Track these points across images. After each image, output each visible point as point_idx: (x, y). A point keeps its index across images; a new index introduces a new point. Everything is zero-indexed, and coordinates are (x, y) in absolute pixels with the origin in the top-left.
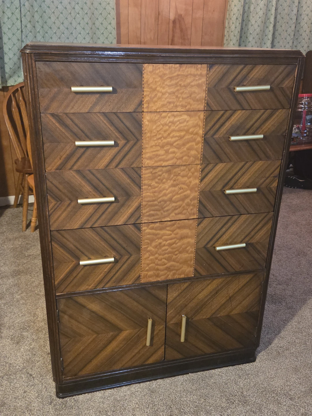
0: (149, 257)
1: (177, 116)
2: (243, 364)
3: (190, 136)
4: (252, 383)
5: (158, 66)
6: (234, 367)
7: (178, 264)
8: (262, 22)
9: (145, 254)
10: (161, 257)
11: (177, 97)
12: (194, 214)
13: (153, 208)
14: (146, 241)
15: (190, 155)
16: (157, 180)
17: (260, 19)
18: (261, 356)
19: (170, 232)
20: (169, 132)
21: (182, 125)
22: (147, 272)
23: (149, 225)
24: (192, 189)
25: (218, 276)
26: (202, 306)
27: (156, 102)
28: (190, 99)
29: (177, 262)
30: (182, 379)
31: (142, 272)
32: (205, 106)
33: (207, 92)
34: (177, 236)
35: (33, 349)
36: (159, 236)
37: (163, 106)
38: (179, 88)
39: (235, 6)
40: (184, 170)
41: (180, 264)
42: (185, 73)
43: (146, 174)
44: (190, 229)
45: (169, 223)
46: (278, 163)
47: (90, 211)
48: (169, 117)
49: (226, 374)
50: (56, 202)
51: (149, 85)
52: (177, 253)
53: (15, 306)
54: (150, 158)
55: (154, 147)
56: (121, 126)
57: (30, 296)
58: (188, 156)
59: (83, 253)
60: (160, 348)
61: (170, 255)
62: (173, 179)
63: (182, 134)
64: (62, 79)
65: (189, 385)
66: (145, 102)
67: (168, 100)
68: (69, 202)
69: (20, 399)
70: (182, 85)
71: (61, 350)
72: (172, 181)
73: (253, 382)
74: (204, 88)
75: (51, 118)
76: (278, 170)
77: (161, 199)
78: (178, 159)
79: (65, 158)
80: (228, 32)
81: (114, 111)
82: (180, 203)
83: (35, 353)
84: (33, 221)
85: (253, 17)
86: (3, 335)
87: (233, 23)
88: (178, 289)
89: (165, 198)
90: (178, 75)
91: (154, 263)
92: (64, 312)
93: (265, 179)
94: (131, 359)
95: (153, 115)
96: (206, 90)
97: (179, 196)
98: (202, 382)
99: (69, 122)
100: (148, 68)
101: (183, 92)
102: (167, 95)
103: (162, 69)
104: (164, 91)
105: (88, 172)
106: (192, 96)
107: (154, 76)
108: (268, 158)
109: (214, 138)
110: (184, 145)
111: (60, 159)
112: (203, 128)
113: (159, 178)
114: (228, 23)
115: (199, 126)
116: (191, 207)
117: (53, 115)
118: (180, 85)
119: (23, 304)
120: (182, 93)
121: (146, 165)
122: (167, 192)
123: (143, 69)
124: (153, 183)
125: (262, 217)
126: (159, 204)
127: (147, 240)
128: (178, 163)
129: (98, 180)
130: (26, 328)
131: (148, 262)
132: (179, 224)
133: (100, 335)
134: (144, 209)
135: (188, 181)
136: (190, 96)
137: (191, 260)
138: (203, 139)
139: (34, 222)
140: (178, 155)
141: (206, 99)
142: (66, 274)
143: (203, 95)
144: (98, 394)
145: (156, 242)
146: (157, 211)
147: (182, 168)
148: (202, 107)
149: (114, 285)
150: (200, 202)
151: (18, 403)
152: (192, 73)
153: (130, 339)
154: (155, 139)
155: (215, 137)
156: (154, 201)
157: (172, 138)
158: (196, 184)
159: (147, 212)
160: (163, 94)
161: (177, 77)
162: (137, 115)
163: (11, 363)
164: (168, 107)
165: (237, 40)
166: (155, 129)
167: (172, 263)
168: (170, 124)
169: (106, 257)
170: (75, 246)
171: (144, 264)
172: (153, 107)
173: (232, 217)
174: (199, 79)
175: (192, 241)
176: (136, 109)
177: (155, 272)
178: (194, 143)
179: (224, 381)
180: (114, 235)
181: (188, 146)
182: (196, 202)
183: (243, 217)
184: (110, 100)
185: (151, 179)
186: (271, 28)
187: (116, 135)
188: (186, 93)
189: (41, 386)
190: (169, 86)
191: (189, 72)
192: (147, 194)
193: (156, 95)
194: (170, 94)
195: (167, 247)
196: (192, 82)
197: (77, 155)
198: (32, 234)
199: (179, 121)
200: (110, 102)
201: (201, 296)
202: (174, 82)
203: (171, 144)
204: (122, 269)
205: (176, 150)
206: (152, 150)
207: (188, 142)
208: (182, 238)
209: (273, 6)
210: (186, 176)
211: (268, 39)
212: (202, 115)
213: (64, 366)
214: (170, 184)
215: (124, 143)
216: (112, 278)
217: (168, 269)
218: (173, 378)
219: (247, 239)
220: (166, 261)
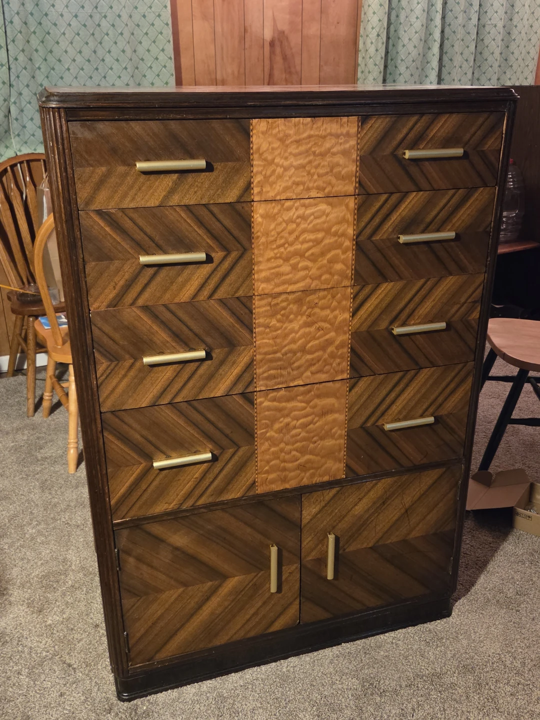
0: (269, 449)
1: (310, 205)
2: (431, 621)
3: (333, 240)
4: (448, 652)
5: (275, 122)
6: (416, 627)
7: (318, 458)
8: (421, 40)
9: (262, 444)
10: (289, 447)
11: (309, 173)
12: (342, 372)
13: (275, 364)
14: (264, 421)
15: (333, 271)
16: (279, 316)
17: (417, 34)
18: (460, 607)
19: (303, 404)
20: (296, 233)
21: (318, 221)
22: (265, 475)
23: (267, 395)
24: (338, 329)
25: (388, 474)
26: (362, 525)
27: (275, 183)
28: (331, 176)
29: (316, 455)
30: (331, 654)
31: (259, 476)
32: (355, 188)
33: (358, 163)
34: (315, 410)
35: (68, 619)
36: (286, 412)
37: (286, 189)
38: (311, 157)
39: (374, 13)
40: (324, 298)
41: (322, 457)
42: (322, 133)
43: (260, 307)
44: (337, 398)
45: (302, 389)
46: (480, 279)
47: (168, 374)
48: (297, 209)
49: (403, 640)
50: (109, 363)
51: (261, 155)
52: (315, 439)
53: (29, 547)
54: (267, 280)
55: (273, 260)
56: (216, 226)
57: (54, 529)
58: (330, 273)
59: (157, 448)
60: (291, 604)
61: (304, 443)
62: (307, 313)
63: (320, 235)
64: (114, 151)
65: (344, 663)
66: (255, 184)
67: (293, 179)
68: (132, 361)
69: (53, 707)
70: (317, 152)
71: (125, 618)
72: (305, 318)
73: (451, 651)
74: (354, 156)
75: (97, 218)
76: (479, 291)
77: (286, 348)
78: (313, 279)
79: (122, 287)
80: (363, 58)
81: (203, 202)
82: (319, 353)
83: (72, 627)
84: (47, 398)
85: (405, 31)
86: (12, 599)
87: (372, 43)
88: (319, 501)
89: (294, 347)
90: (310, 137)
91: (278, 458)
92: (128, 553)
93: (459, 306)
94: (244, 624)
95: (270, 206)
96: (357, 161)
97: (317, 342)
98: (365, 657)
99: (128, 224)
100: (259, 126)
101: (319, 164)
102: (293, 170)
103: (282, 127)
104: (286, 163)
105: (162, 309)
106: (335, 171)
107: (270, 139)
108: (462, 270)
109: (371, 241)
110: (323, 254)
111: (114, 288)
112: (354, 225)
113: (282, 312)
114: (364, 43)
115: (347, 221)
116: (338, 360)
117: (99, 212)
118: (314, 153)
119: (43, 543)
120: (316, 167)
121: (260, 292)
122: (297, 336)
123: (251, 127)
124: (274, 322)
125: (456, 370)
126: (285, 357)
127: (265, 419)
128: (313, 286)
129: (180, 320)
130: (53, 585)
131: (268, 457)
132: (318, 389)
133: (190, 588)
134: (260, 368)
135: (331, 316)
136: (331, 171)
137: (340, 450)
138: (354, 243)
139: (48, 400)
140: (314, 271)
141: (358, 174)
142: (130, 486)
143: (353, 168)
144: (190, 690)
145: (281, 422)
146: (281, 369)
147: (322, 294)
148: (350, 188)
149: (211, 500)
150: (353, 350)
151: (52, 716)
152: (333, 131)
153: (241, 591)
154: (274, 246)
155: (374, 239)
156: (275, 352)
157: (302, 243)
158: (345, 320)
159: (264, 372)
160: (286, 169)
161: (308, 140)
162: (243, 208)
163: (33, 646)
164: (294, 191)
165: (380, 72)
166: (273, 230)
167: (307, 457)
168: (298, 221)
169: (196, 452)
170: (142, 436)
171: (261, 461)
172: (268, 192)
173: (406, 373)
174: (346, 142)
175: (341, 417)
176: (241, 196)
177: (279, 473)
178: (339, 251)
179: (402, 652)
180: (209, 416)
181: (329, 256)
182: (346, 350)
183: (425, 374)
184: (197, 183)
185: (270, 316)
186: (436, 49)
187: (208, 243)
188: (323, 166)
189: (88, 682)
190: (295, 155)
191: (328, 131)
192: (263, 340)
193: (274, 171)
194: (297, 168)
195: (299, 430)
196: (332, 147)
197: (143, 280)
198: (46, 422)
199: (313, 214)
200: (197, 186)
201: (359, 509)
202: (302, 148)
203: (301, 254)
204: (224, 472)
205: (309, 264)
206: (270, 265)
207: (329, 250)
208: (324, 413)
209: (437, 12)
210: (328, 307)
211: (432, 69)
212: (352, 203)
213: (130, 646)
214: (301, 322)
215: (223, 256)
216: (207, 489)
217: (303, 467)
218: (315, 653)
219: (431, 410)
220: (298, 454)
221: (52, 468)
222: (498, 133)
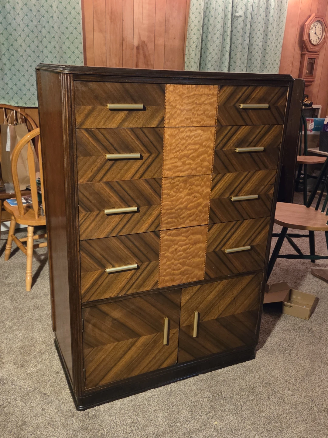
0: (166, 263)
1: (193, 130)
2: (245, 361)
3: (204, 149)
4: (256, 376)
5: (178, 86)
6: (237, 365)
8: (219, 50)
9: (163, 260)
10: (177, 262)
11: (193, 113)
12: (205, 220)
13: (171, 216)
14: (164, 247)
15: (203, 166)
16: (175, 190)
17: (217, 47)
18: (259, 354)
19: (185, 238)
20: (185, 145)
21: (197, 139)
22: (164, 278)
23: (167, 232)
24: (204, 197)
25: (225, 278)
26: (211, 306)
27: (176, 118)
28: (204, 115)
29: (190, 267)
30: (193, 380)
31: (161, 278)
32: (216, 122)
33: (217, 110)
34: (191, 241)
35: (40, 370)
36: (176, 242)
37: (182, 121)
38: (195, 105)
39: (194, 34)
40: (198, 180)
41: (193, 268)
42: (200, 93)
43: (165, 184)
44: (202, 235)
45: (184, 229)
46: (274, 173)
47: (116, 220)
48: (186, 132)
49: (232, 371)
50: (86, 213)
51: (170, 103)
52: (190, 257)
53: (9, 332)
54: (170, 169)
55: (173, 159)
56: (145, 139)
58: (202, 167)
59: (108, 261)
60: (173, 352)
61: (184, 260)
62: (189, 188)
63: (197, 147)
64: (96, 97)
65: (201, 385)
66: (166, 118)
67: (185, 116)
68: (98, 212)
69: (39, 416)
70: (198, 103)
71: (84, 360)
72: (187, 190)
73: (257, 376)
74: (216, 106)
75: (85, 133)
76: (274, 178)
77: (178, 207)
78: (192, 170)
79: (96, 171)
80: (188, 59)
81: (140, 127)
82: (194, 210)
83: (43, 374)
84: (8, 248)
85: (211, 45)
86: (4, 361)
87: (193, 51)
88: (190, 292)
89: (182, 206)
90: (194, 95)
91: (171, 268)
92: (89, 322)
93: (264, 186)
94: (148, 364)
95: (173, 130)
96: (217, 108)
97: (193, 204)
98: (212, 381)
99: (101, 137)
100: (170, 88)
101: (198, 109)
102: (185, 112)
103: (181, 89)
104: (182, 108)
105: (115, 183)
106: (206, 113)
107: (175, 95)
108: (266, 167)
109: (222, 151)
110: (198, 156)
111: (92, 171)
112: (214, 142)
113: (176, 187)
114: (188, 51)
115: (211, 140)
116: (203, 214)
117: (86, 130)
118: (196, 103)
119: (17, 330)
120: (197, 111)
121: (166, 176)
122: (183, 200)
123: (166, 88)
124: (172, 193)
125: (262, 221)
126: (176, 212)
127: (165, 246)
128: (192, 174)
129: (124, 190)
130: (28, 352)
131: (165, 267)
132: (192, 230)
133: (120, 342)
134: (164, 217)
135: (201, 190)
136: (204, 113)
137: (202, 264)
138: (214, 151)
139: (9, 250)
140: (193, 166)
141: (217, 115)
142: (92, 283)
143: (214, 112)
144: (118, 403)
145: (173, 248)
146: (174, 218)
147: (197, 178)
148: (213, 122)
149: (135, 291)
150: (211, 209)
151: (39, 421)
152: (206, 92)
153: (148, 344)
154: (174, 151)
155: (223, 149)
156: (172, 209)
157: (188, 150)
158: (208, 192)
159: (166, 220)
160: (182, 111)
161: (193, 97)
162: (159, 130)
163: (21, 385)
164: (185, 122)
165: (198, 67)
166: (174, 143)
167: (186, 267)
168: (187, 138)
169: (128, 264)
170: (101, 254)
171: (162, 269)
172: (173, 122)
173: (237, 222)
174: (212, 98)
175: (203, 245)
176: (159, 124)
177: (171, 276)
178: (206, 155)
179: (232, 378)
180: (136, 243)
181: (201, 158)
182: (207, 209)
183: (247, 222)
184: (137, 116)
185: (170, 189)
186: (227, 56)
187: (141, 148)
188: (200, 110)
189: (58, 402)
190: (187, 104)
191: (203, 92)
192: (166, 202)
193: (176, 112)
194: (187, 111)
195: (181, 253)
196: (205, 101)
197: (106, 167)
198: (7, 263)
199: (194, 135)
200: (137, 118)
201: (210, 297)
202: (190, 101)
203: (187, 156)
204: (142, 275)
205: (191, 162)
206: (171, 161)
207: (201, 155)
208: (195, 243)
209: (228, 35)
210: (200, 185)
211: (225, 67)
212: (213, 130)
213: (86, 377)
214: (186, 193)
215: (148, 156)
216: (132, 285)
217: (183, 273)
218: (185, 381)
219: (249, 242)
220: (181, 266)
221: (15, 289)
222: (285, 97)
